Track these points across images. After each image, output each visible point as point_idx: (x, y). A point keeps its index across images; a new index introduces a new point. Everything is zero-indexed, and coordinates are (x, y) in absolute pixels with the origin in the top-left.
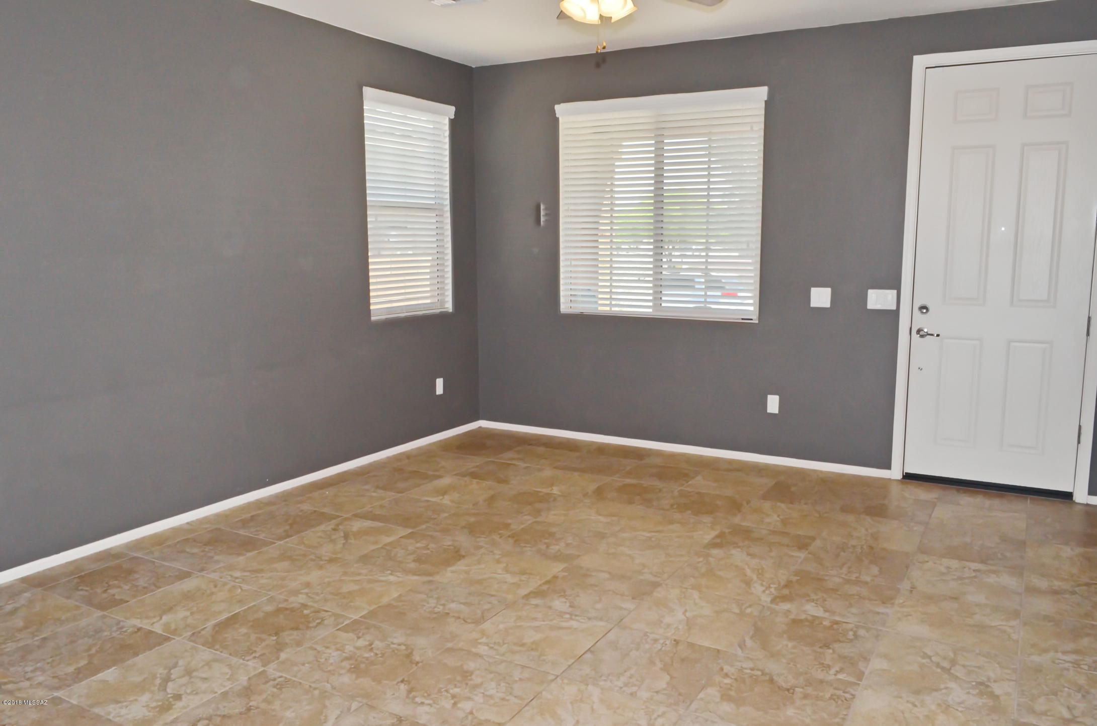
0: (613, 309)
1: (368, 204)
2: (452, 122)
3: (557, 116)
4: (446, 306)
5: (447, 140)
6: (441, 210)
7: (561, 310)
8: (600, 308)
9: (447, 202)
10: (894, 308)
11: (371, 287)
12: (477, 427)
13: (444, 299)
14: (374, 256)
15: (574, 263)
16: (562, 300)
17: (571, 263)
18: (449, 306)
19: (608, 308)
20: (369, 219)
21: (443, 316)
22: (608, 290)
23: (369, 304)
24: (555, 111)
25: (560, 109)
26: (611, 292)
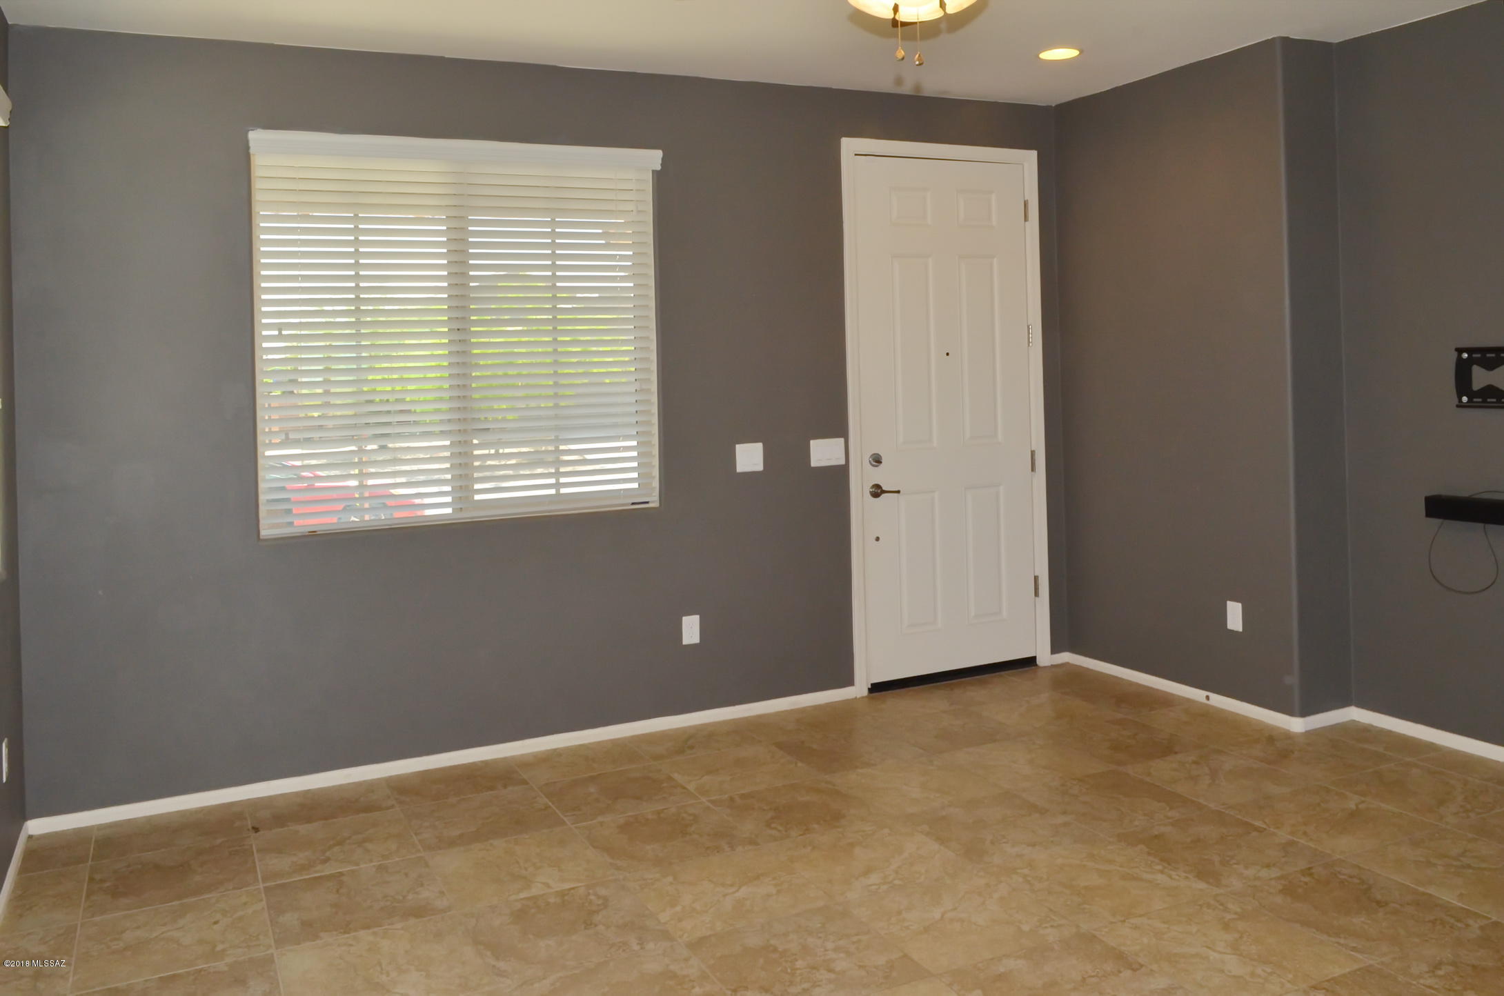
3: (251, 151)
10: (842, 462)
12: (25, 838)
24: (247, 140)
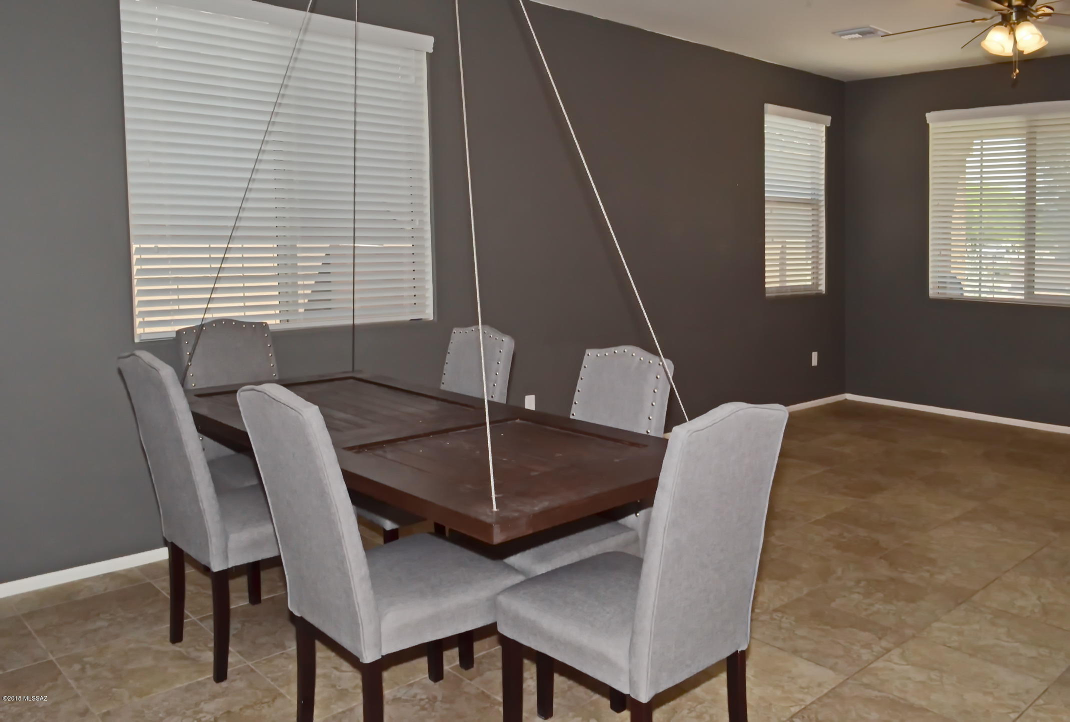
0: (983, 295)
1: (766, 199)
2: (828, 130)
3: (928, 122)
4: (820, 288)
5: (824, 145)
6: (817, 205)
7: (930, 295)
8: (966, 294)
9: (823, 198)
11: (767, 269)
12: (843, 399)
13: (818, 282)
14: (770, 243)
15: (943, 253)
16: (931, 286)
17: (940, 253)
18: (822, 288)
19: (977, 295)
20: (766, 212)
21: (818, 296)
22: (978, 278)
23: (764, 283)
24: (926, 118)
25: (930, 116)
26: (980, 280)
